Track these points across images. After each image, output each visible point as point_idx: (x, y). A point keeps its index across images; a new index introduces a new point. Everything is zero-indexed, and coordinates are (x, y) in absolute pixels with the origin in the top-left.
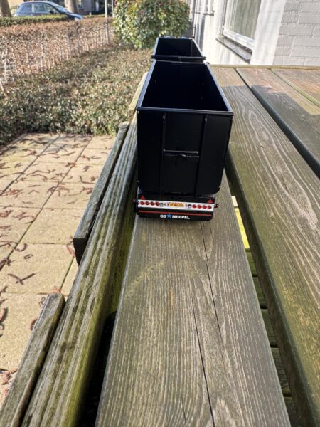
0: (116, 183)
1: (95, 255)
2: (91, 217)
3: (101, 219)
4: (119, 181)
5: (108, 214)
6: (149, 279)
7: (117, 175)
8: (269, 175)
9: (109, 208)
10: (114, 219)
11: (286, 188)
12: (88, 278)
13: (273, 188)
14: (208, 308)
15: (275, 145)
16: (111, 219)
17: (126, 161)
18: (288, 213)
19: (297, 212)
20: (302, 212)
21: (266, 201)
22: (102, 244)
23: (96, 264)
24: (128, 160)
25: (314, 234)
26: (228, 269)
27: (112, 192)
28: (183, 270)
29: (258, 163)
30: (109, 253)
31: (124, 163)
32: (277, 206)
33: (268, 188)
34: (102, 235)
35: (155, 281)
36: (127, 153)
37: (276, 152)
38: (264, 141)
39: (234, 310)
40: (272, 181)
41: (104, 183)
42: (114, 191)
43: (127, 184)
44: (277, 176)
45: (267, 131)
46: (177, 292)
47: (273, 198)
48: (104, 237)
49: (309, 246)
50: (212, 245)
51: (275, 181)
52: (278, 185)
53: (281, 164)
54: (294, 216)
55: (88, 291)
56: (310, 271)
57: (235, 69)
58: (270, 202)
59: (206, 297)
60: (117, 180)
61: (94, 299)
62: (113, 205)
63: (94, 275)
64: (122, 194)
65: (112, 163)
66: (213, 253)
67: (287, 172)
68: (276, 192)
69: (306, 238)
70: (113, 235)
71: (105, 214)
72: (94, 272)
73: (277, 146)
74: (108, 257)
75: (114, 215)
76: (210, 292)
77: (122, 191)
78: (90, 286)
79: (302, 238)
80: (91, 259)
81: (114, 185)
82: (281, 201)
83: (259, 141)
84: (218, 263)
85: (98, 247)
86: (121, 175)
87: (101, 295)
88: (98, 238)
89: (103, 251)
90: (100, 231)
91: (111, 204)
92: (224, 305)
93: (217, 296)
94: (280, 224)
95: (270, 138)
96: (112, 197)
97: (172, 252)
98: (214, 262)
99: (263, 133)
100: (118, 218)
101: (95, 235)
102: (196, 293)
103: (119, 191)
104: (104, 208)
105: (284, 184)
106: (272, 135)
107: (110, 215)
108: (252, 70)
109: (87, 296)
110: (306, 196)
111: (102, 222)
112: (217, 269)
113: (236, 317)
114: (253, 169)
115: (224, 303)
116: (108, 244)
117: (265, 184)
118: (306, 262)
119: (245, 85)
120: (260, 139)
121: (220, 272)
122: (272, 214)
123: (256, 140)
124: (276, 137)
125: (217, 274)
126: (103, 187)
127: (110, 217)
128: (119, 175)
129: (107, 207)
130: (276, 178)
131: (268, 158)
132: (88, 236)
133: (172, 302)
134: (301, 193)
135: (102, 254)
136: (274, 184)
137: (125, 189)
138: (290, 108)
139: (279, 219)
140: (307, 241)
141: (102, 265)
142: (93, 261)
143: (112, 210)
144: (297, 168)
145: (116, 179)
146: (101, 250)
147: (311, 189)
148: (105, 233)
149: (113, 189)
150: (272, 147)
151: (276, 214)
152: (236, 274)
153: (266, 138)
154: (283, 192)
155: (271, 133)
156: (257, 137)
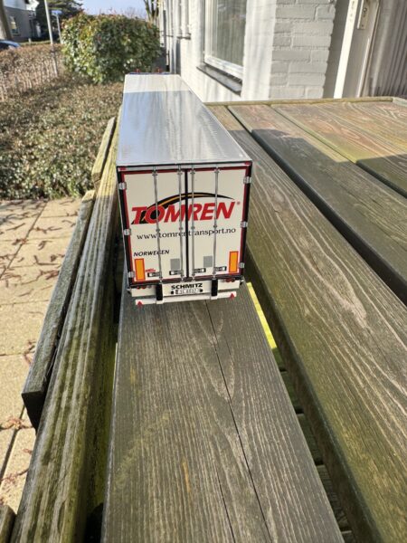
0: (84, 290)
1: (60, 420)
2: (50, 351)
3: (64, 353)
4: (87, 287)
5: (75, 342)
6: (148, 449)
7: (83, 277)
8: (292, 252)
9: (76, 334)
10: (84, 351)
11: (317, 269)
12: (51, 466)
13: (302, 271)
14: (243, 485)
15: (292, 208)
16: (81, 351)
17: (95, 253)
18: (326, 306)
19: (337, 304)
20: (345, 303)
21: (295, 291)
22: (70, 397)
23: (63, 436)
24: (98, 250)
25: (365, 335)
26: (261, 411)
27: (78, 306)
28: (198, 423)
29: (276, 236)
30: (82, 412)
31: (92, 256)
32: (312, 298)
33: (295, 272)
34: (67, 383)
35: (158, 451)
36: (95, 239)
37: (296, 218)
38: (279, 203)
39: (281, 481)
40: (298, 260)
41: (65, 290)
42: (81, 304)
43: (99, 288)
44: (303, 252)
45: (280, 188)
46: (194, 465)
47: (304, 286)
48: (72, 385)
49: (363, 355)
50: (233, 374)
51: (302, 260)
52: (306, 266)
53: (305, 234)
54: (335, 310)
55: (51, 492)
56: (372, 394)
57: (226, 106)
58: (301, 294)
59: (237, 467)
60: (85, 285)
61: (63, 504)
62: (81, 326)
63: (60, 458)
64: (93, 306)
65: (75, 257)
66: (237, 386)
67: (315, 246)
68: (305, 277)
69: (357, 342)
70: (86, 379)
71: (70, 343)
72: (61, 451)
73: (296, 208)
74: (80, 420)
75: (85, 344)
76: (242, 456)
77: (94, 301)
78: (55, 482)
79: (352, 343)
80: (54, 428)
81: (81, 293)
82: (314, 290)
83: (272, 203)
84: (246, 404)
85: (63, 404)
86: (89, 275)
87: (75, 493)
88: (62, 389)
89: (72, 411)
90: (64, 376)
91: (78, 325)
92: (266, 476)
93: (254, 461)
94: (320, 325)
95: (285, 198)
96: (80, 314)
97: (177, 395)
98: (240, 402)
99: (275, 191)
100: (90, 348)
101: (57, 383)
102: (222, 460)
103: (88, 302)
104: (68, 334)
105: (314, 264)
106: (287, 194)
107: (78, 345)
108: (248, 107)
109: (52, 502)
110: (345, 278)
111: (67, 359)
112: (247, 414)
113: (285, 493)
114: (270, 246)
115: (265, 471)
116: (78, 397)
117: (290, 265)
118: (364, 382)
119: (243, 129)
120: (273, 200)
121: (253, 419)
122: (307, 311)
123: (267, 203)
124: (292, 196)
125: (247, 422)
126: (64, 298)
127: (78, 348)
128: (86, 275)
129: (73, 331)
130: (303, 255)
131: (287, 227)
132: (46, 385)
133: (188, 485)
134: (338, 274)
135: (70, 415)
136: (302, 265)
137: (98, 297)
138: (303, 155)
139: (317, 318)
140: (360, 347)
141: (72, 436)
142: (58, 432)
143: (80, 335)
144: (327, 239)
145: (82, 284)
146: (68, 409)
147: (349, 267)
148: (73, 377)
149: (79, 299)
150: (290, 211)
151: (311, 311)
152: (274, 417)
153: (280, 198)
154: (315, 276)
155: (285, 191)
156: (269, 199)
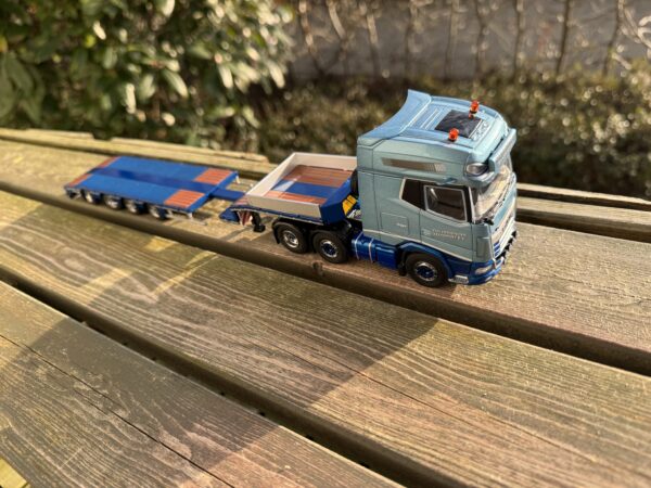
15: (51, 260)
38: (70, 256)
83: (76, 252)
106: (67, 275)
120: (78, 256)
123: (81, 249)
131: (47, 240)
150: (52, 256)
155: (72, 277)
156: (83, 255)
